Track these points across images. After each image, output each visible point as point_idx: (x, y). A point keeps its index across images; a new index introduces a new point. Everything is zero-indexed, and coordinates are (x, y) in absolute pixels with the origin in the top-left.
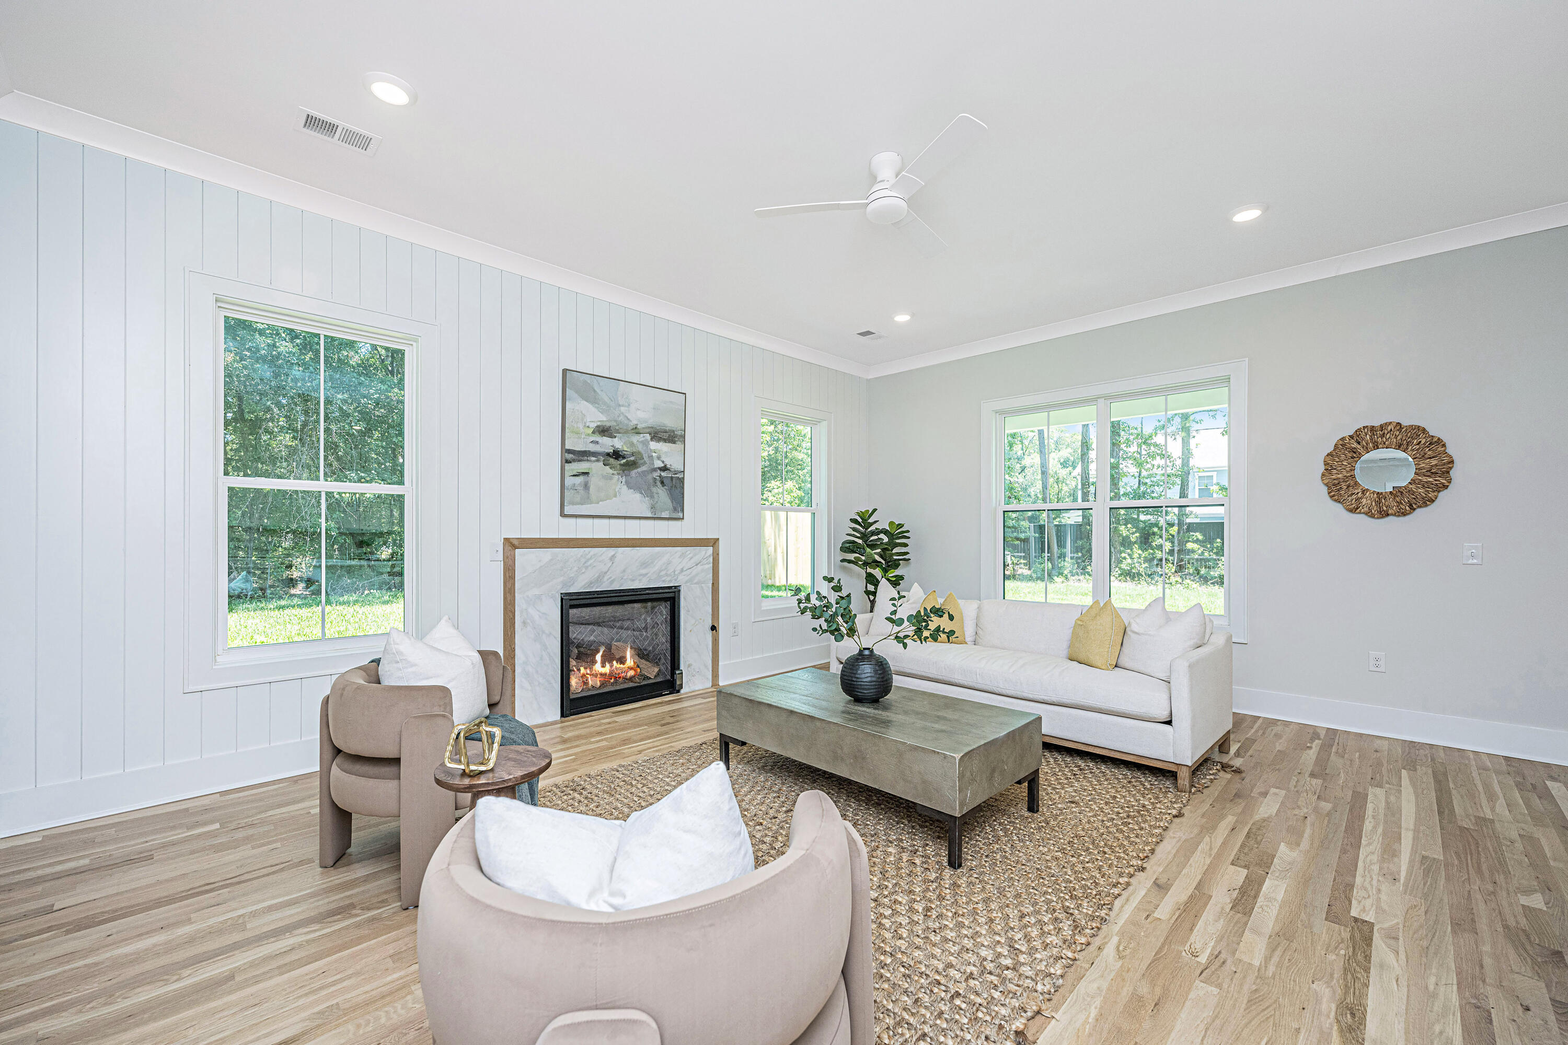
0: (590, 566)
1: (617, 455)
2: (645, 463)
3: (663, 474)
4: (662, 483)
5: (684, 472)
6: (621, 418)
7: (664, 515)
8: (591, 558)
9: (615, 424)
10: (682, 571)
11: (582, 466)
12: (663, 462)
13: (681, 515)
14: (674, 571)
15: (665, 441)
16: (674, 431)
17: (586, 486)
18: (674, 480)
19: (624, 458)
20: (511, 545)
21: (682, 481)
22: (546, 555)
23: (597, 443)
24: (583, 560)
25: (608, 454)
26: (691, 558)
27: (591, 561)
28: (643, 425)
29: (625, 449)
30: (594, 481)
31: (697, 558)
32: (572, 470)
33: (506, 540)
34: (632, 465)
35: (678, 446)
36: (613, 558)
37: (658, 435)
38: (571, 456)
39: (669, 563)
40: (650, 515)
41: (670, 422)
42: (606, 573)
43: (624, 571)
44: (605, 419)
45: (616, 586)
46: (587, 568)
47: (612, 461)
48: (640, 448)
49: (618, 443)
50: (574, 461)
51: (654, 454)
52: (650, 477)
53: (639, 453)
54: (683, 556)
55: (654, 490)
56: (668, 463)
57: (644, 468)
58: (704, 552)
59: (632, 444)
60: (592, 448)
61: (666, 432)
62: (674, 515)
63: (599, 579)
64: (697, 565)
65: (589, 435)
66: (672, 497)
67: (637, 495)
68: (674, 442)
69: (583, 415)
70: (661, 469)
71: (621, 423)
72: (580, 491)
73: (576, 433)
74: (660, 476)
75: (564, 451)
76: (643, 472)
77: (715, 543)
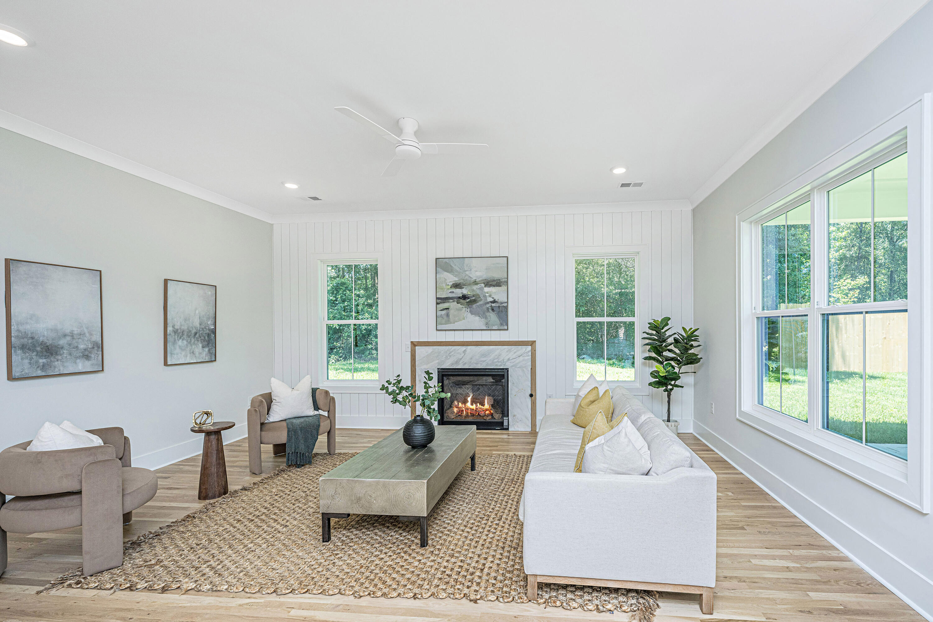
0: (452, 355)
1: (464, 297)
2: (481, 300)
3: (493, 305)
4: (493, 310)
5: (507, 302)
6: (467, 277)
7: (494, 328)
8: (452, 352)
9: (462, 281)
10: (509, 359)
11: (446, 305)
12: (493, 298)
13: (506, 327)
14: (503, 360)
15: (494, 286)
16: (500, 280)
17: (448, 315)
18: (501, 308)
19: (468, 298)
20: (414, 345)
21: (506, 308)
22: (429, 349)
23: (453, 292)
24: (448, 352)
25: (459, 298)
26: (515, 353)
27: (452, 353)
28: (480, 279)
29: (469, 293)
30: (451, 312)
31: (520, 353)
32: (440, 307)
33: (411, 342)
34: (475, 301)
35: (504, 288)
36: (465, 351)
37: (488, 283)
38: (440, 300)
39: (500, 355)
40: (485, 328)
41: (497, 275)
42: (461, 359)
43: (471, 358)
44: (457, 279)
45: (466, 367)
46: (450, 356)
47: (461, 301)
48: (478, 292)
49: (465, 291)
50: (441, 303)
51: (487, 294)
52: (484, 308)
53: (478, 295)
54: (509, 351)
55: (488, 314)
56: (496, 298)
57: (481, 303)
58: (524, 349)
59: (473, 290)
60: (451, 295)
61: (494, 281)
62: (502, 328)
63: (457, 362)
64: (519, 357)
65: (448, 289)
66: (500, 318)
67: (477, 318)
68: (500, 286)
69: (446, 279)
70: (491, 302)
71: (466, 280)
72: (445, 318)
73: (442, 289)
74: (491, 306)
75: (437, 298)
76: (481, 305)
77: (532, 343)
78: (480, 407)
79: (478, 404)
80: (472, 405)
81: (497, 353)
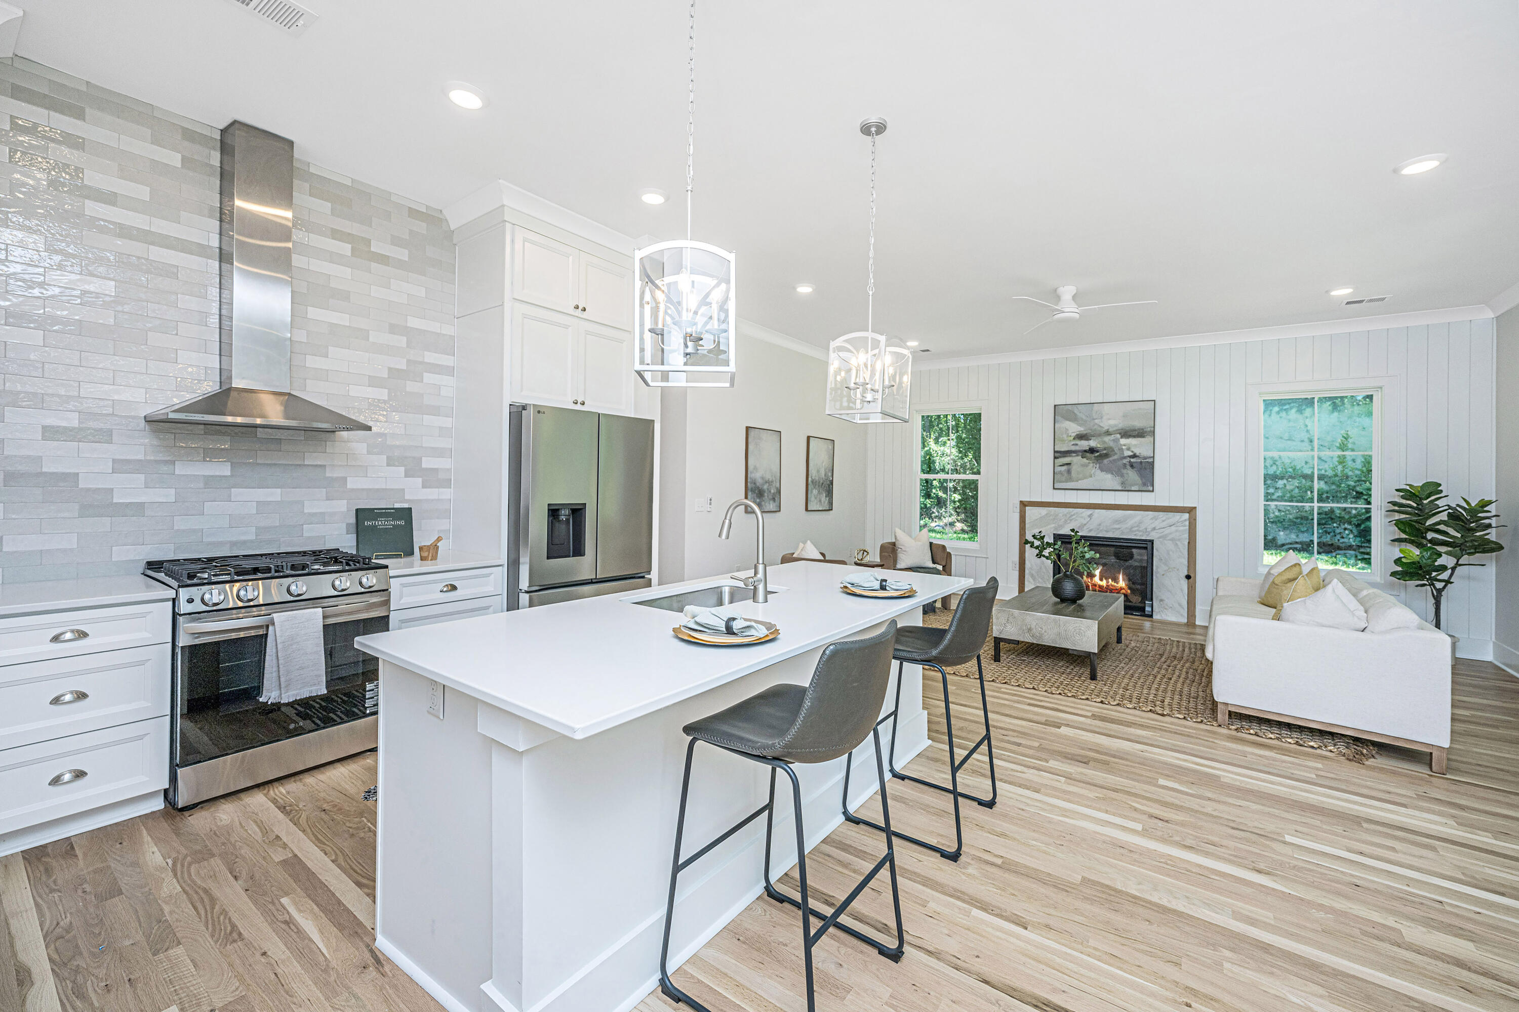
0: (1073, 519)
1: (1092, 450)
2: (1116, 454)
3: (1132, 460)
4: (1132, 466)
5: (1153, 457)
6: (1096, 427)
7: (1133, 488)
8: (1073, 515)
9: (1090, 431)
10: (1154, 529)
11: (1066, 460)
12: (1132, 452)
13: (1151, 489)
14: (1146, 529)
15: (1134, 437)
16: (1143, 429)
17: (1069, 472)
18: (1144, 465)
19: (1098, 452)
20: (1024, 504)
21: (1152, 465)
22: (1043, 511)
23: (1077, 445)
24: (1068, 516)
25: (1085, 451)
26: (1163, 521)
27: (1073, 517)
28: (1115, 429)
29: (1099, 446)
30: (1075, 468)
31: (1172, 521)
32: (1059, 463)
33: (1021, 502)
34: (1106, 456)
35: (1148, 439)
36: (1090, 516)
37: (1126, 433)
38: (1058, 454)
39: (1141, 522)
40: (1120, 488)
41: (1138, 424)
42: (1085, 524)
43: (1100, 525)
44: (1082, 429)
46: (1071, 520)
47: (1088, 455)
48: (1112, 444)
49: (1093, 443)
50: (1060, 457)
51: (1124, 447)
52: (1120, 463)
53: (1111, 448)
54: (1155, 518)
55: (1125, 471)
56: (1137, 452)
57: (1115, 457)
58: (1179, 517)
59: (1104, 442)
60: (1074, 448)
61: (1135, 430)
62: (1144, 489)
63: (1080, 528)
64: (1171, 526)
65: (1070, 441)
66: (1142, 476)
67: (1109, 476)
68: (1144, 437)
69: (1067, 430)
70: (1130, 457)
71: (1095, 430)
72: (1066, 475)
73: (1063, 441)
74: (1130, 462)
75: (1055, 452)
76: (1114, 460)
77: (1191, 510)
78: (1113, 583)
79: (1110, 580)
80: (1101, 580)
81: (1137, 519)
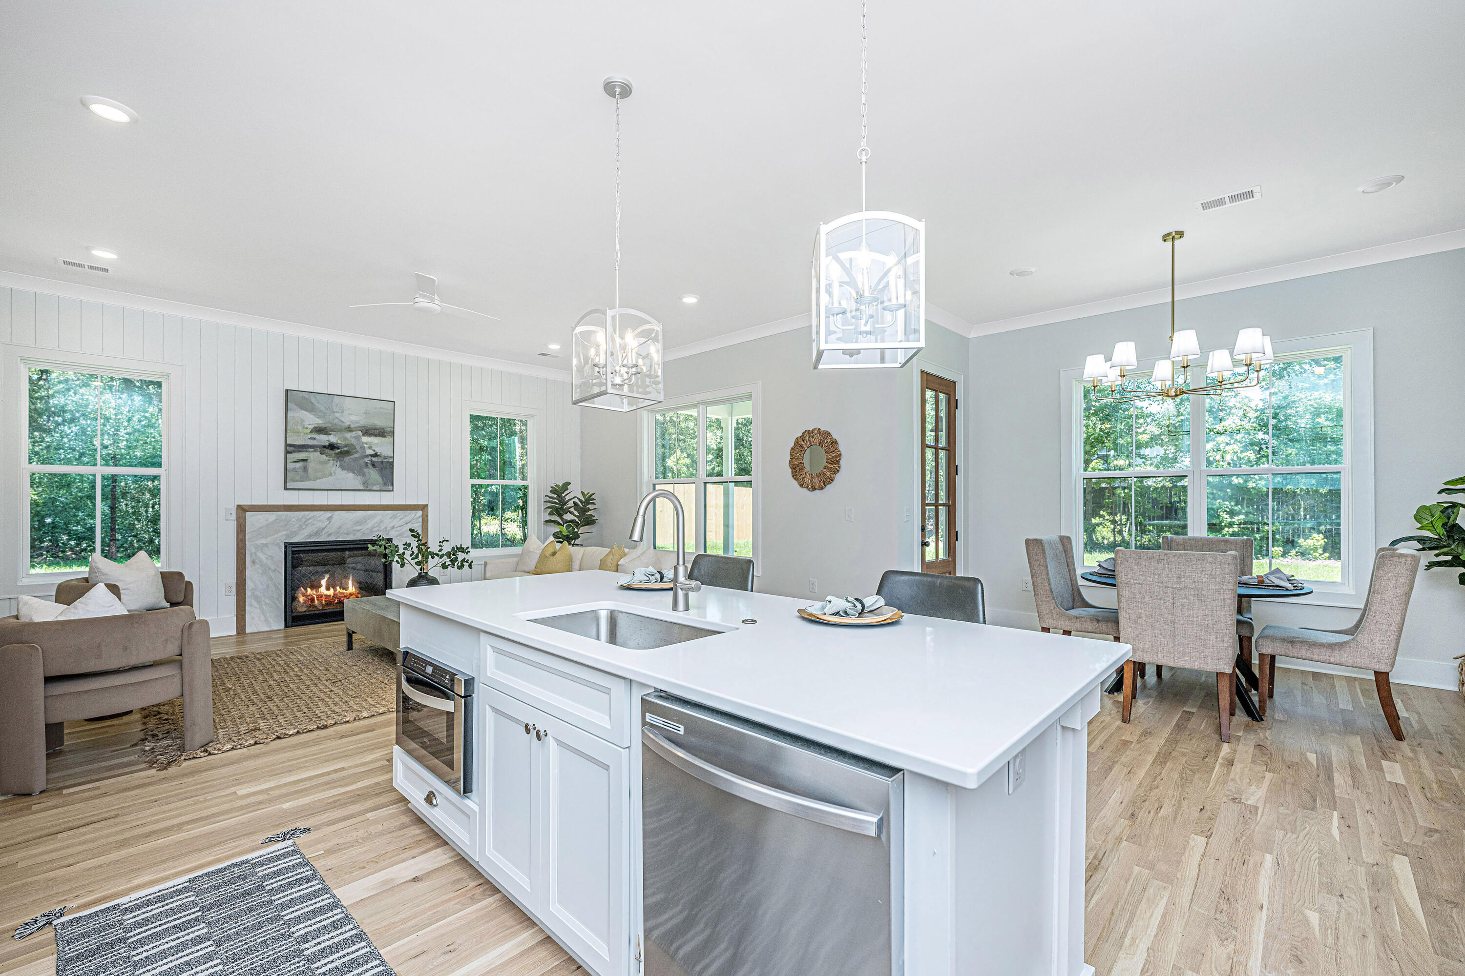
0: (310, 524)
1: (332, 447)
2: (357, 452)
3: (373, 459)
4: (373, 465)
5: (393, 457)
6: (336, 421)
7: (375, 488)
8: (310, 519)
9: (329, 425)
10: (393, 527)
11: (302, 455)
12: (374, 451)
13: (391, 488)
14: (386, 528)
15: (376, 436)
16: (383, 429)
17: (305, 469)
18: (384, 464)
19: (338, 448)
20: (242, 510)
21: (392, 464)
22: (272, 516)
23: (314, 439)
24: (303, 520)
25: (324, 447)
26: (401, 519)
27: (310, 521)
28: (356, 425)
29: (340, 442)
30: (311, 465)
31: (408, 518)
32: (293, 458)
33: (238, 506)
34: (347, 453)
35: (388, 439)
36: (329, 519)
37: (368, 432)
38: (290, 448)
39: (381, 522)
40: (362, 488)
41: (379, 423)
42: (324, 529)
43: (340, 527)
44: (321, 422)
45: (332, 538)
46: (307, 525)
47: (327, 451)
48: (353, 441)
49: (333, 439)
50: (294, 452)
51: (365, 446)
52: (362, 462)
53: (352, 445)
54: (394, 517)
55: (366, 470)
56: (379, 451)
57: (356, 455)
58: (413, 515)
59: (346, 439)
60: (310, 442)
61: (376, 429)
62: (384, 488)
63: (317, 534)
64: (406, 523)
65: (307, 433)
66: (382, 476)
67: (351, 475)
68: (384, 436)
69: (302, 421)
70: (372, 456)
71: (335, 424)
72: (301, 472)
73: (297, 433)
74: (371, 461)
75: (287, 445)
76: (356, 458)
77: (424, 508)
78: (341, 592)
79: (338, 588)
80: (328, 589)
81: (376, 520)
